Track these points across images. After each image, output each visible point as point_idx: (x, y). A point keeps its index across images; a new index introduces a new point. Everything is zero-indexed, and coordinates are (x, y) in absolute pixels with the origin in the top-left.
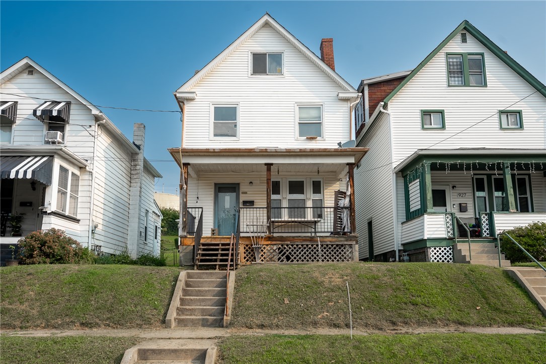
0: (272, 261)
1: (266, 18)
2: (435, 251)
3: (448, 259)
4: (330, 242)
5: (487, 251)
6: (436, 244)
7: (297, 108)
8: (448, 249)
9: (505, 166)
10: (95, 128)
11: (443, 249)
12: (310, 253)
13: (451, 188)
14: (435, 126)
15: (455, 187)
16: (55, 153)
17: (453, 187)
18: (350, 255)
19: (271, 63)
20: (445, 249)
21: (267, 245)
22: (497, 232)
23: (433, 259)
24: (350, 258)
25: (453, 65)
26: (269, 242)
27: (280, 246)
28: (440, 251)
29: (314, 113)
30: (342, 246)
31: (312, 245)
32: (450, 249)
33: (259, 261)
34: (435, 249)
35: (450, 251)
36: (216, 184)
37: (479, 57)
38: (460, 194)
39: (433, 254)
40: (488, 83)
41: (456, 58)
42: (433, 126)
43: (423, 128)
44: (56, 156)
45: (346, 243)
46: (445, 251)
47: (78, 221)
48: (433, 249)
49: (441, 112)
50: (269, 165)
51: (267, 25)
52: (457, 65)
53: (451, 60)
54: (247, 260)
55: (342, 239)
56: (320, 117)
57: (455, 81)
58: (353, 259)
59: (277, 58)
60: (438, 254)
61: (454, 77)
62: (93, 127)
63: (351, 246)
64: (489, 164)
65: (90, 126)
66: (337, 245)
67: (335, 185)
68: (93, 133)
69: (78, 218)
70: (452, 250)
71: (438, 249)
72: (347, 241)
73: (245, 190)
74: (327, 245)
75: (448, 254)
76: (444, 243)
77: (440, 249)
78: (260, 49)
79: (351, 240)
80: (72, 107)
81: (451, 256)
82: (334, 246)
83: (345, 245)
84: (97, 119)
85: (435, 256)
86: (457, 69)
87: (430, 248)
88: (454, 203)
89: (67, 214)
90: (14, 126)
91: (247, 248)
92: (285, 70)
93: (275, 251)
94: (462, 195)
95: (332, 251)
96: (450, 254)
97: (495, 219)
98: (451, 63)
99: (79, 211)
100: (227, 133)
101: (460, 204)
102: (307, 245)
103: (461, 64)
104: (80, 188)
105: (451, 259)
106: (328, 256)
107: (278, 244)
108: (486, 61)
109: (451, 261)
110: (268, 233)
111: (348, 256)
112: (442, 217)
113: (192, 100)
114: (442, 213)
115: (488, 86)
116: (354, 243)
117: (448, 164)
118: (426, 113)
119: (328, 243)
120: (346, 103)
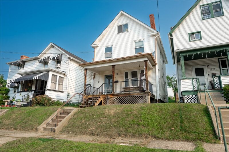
0: (113, 104)
1: (121, 12)
2: (187, 97)
3: (194, 101)
4: (137, 95)
5: (214, 96)
6: (187, 93)
7: (134, 43)
8: (194, 96)
9: (227, 51)
10: (69, 61)
11: (191, 96)
12: (128, 100)
13: (207, 67)
14: (197, 39)
15: (209, 66)
16: (50, 70)
17: (208, 66)
18: (145, 100)
19: (124, 28)
20: (193, 96)
21: (112, 97)
22: (223, 86)
23: (186, 101)
24: (145, 102)
25: (205, 10)
26: (113, 96)
27: (117, 98)
28: (190, 97)
29: (141, 44)
30: (142, 96)
31: (129, 97)
32: (195, 96)
33: (108, 104)
34: (187, 96)
35: (196, 97)
36: (105, 76)
37: (219, 3)
38: (212, 69)
39: (186, 99)
40: (224, 14)
41: (207, 7)
42: (195, 39)
43: (190, 41)
44: (50, 71)
45: (143, 95)
46: (193, 97)
47: (63, 92)
48: (186, 96)
49: (199, 32)
50: (114, 66)
51: (122, 14)
52: (207, 10)
53: (204, 8)
54: (104, 104)
55: (142, 94)
56: (143, 45)
57: (206, 17)
58: (146, 102)
59: (126, 26)
60: (189, 99)
61: (206, 15)
62: (68, 61)
63: (145, 96)
64: (217, 52)
65: (67, 61)
66: (140, 96)
67: (150, 71)
68: (68, 63)
69: (63, 91)
70: (196, 96)
71: (189, 96)
72: (144, 94)
73: (116, 77)
74: (135, 97)
75: (194, 98)
76: (192, 93)
77: (190, 96)
78: (120, 24)
79: (146, 94)
80: (63, 55)
81: (196, 100)
82: (139, 97)
83: (143, 96)
84: (69, 58)
85: (187, 100)
86: (207, 11)
87: (184, 96)
88: (209, 73)
89: (57, 90)
90: (48, 64)
91: (104, 99)
92: (129, 29)
93: (115, 100)
94: (213, 69)
95: (138, 99)
96: (196, 98)
97: (222, 79)
98: (204, 10)
99: (63, 89)
100: (109, 56)
101: (212, 74)
102: (127, 97)
103: (209, 9)
104: (64, 81)
105: (196, 101)
106: (136, 101)
107: (116, 97)
108: (222, 4)
109: (196, 102)
110: (112, 93)
111: (144, 101)
112: (190, 80)
113: (97, 47)
114: (190, 78)
115: (225, 15)
116: (147, 95)
117: (193, 55)
118: (191, 34)
119: (136, 96)
120: (153, 37)
